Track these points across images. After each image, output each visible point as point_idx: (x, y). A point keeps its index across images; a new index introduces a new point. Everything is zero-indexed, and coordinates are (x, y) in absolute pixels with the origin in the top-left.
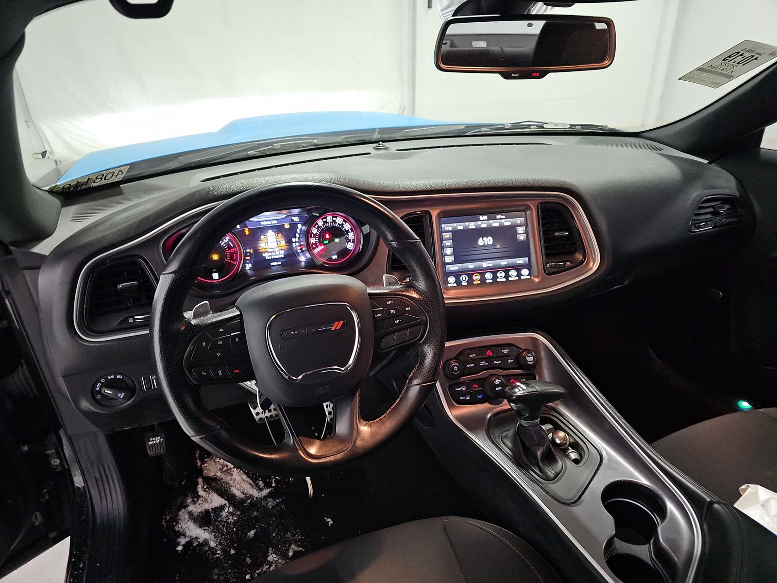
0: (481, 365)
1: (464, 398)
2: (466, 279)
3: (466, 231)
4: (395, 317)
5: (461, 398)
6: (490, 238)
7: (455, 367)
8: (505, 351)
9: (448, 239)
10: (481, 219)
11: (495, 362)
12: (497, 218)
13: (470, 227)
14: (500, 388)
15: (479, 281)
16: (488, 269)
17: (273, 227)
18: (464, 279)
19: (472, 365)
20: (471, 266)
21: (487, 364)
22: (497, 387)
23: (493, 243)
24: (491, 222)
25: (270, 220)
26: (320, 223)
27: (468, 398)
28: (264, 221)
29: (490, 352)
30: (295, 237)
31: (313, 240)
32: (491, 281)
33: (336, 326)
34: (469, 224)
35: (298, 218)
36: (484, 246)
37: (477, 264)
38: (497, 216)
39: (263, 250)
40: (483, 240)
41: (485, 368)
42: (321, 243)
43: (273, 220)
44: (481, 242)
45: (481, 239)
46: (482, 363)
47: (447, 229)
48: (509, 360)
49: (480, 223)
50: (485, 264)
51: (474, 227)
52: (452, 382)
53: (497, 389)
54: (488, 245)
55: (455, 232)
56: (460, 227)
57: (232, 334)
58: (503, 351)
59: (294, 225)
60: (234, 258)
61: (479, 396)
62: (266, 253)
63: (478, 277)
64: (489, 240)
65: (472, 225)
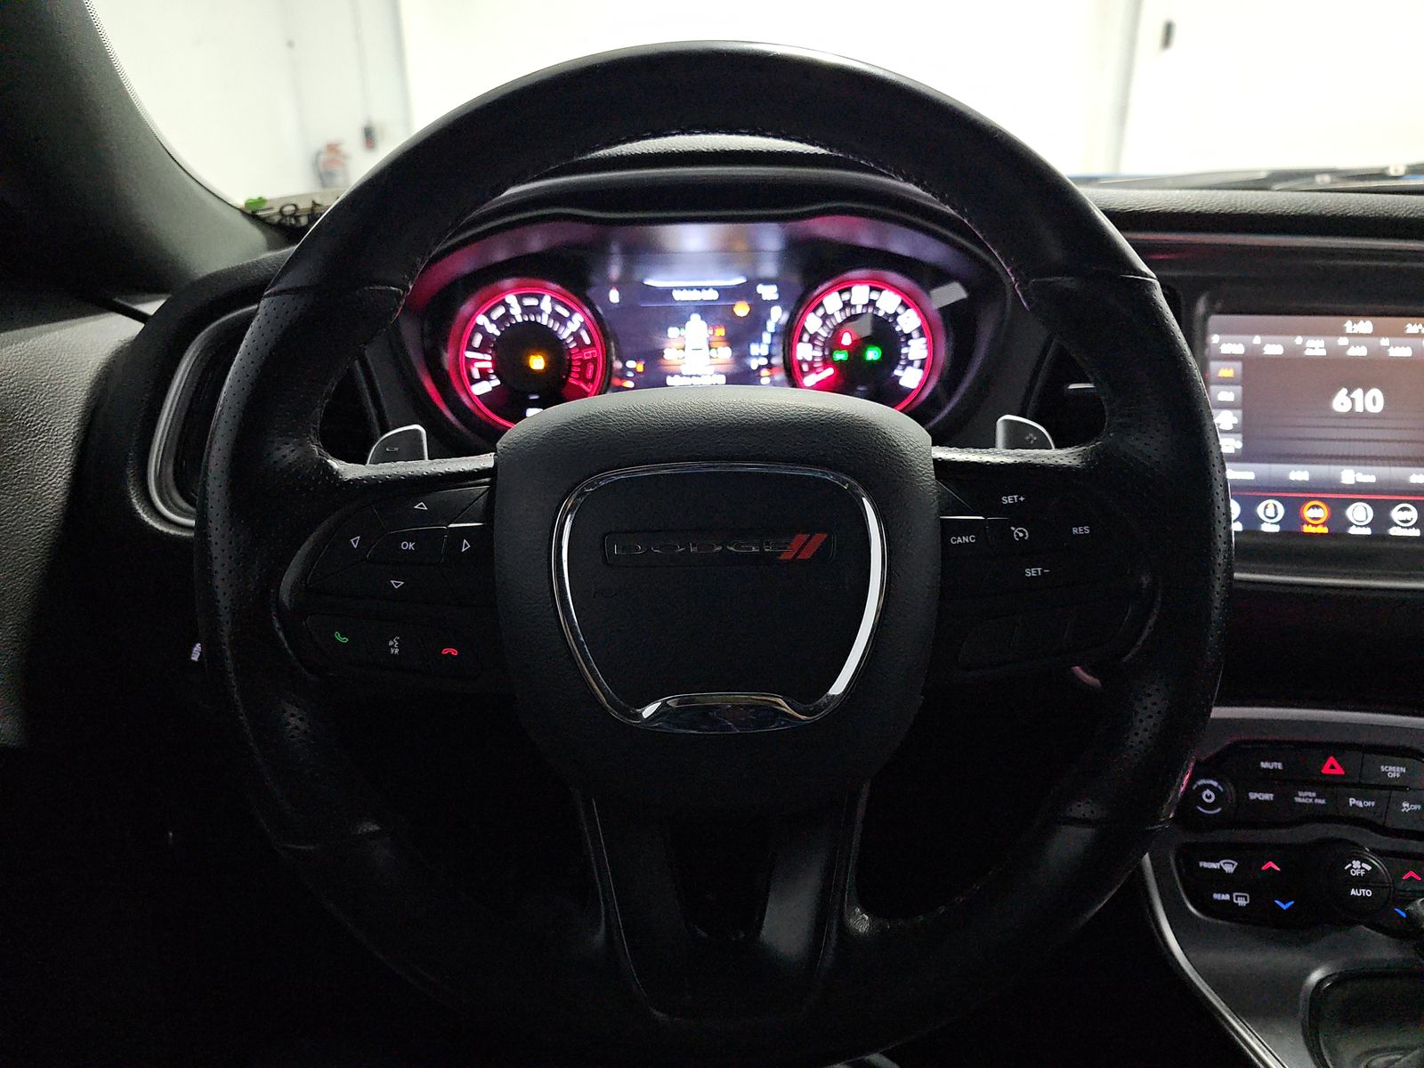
0: (1298, 800)
1: (1227, 897)
2: (1276, 514)
3: (1293, 363)
4: (1028, 553)
5: (1216, 896)
6: (1376, 393)
7: (1208, 792)
8: (1394, 772)
9: (1225, 382)
10: (1349, 330)
11: (1352, 801)
12: (1408, 331)
13: (1308, 353)
14: (1368, 893)
15: (1324, 524)
16: (1359, 492)
17: (705, 310)
18: (1271, 512)
19: (1268, 797)
20: (1299, 474)
21: (1323, 802)
22: (1357, 888)
23: (1384, 409)
24: (1385, 342)
25: (700, 289)
26: (833, 302)
27: (1242, 902)
28: (681, 288)
29: (1336, 765)
30: (759, 340)
31: (804, 351)
32: (1368, 531)
33: (801, 547)
34: (1304, 343)
35: (774, 288)
36: (1352, 415)
37: (1323, 471)
38: (1409, 326)
39: (671, 369)
40: (1348, 395)
41: (1313, 815)
42: (827, 362)
43: (707, 288)
44: (1340, 402)
45: (1344, 391)
46: (1304, 797)
47: (1227, 349)
48: (1405, 805)
49: (1343, 341)
50: (1349, 476)
51: (1323, 353)
52: (1189, 838)
53: (1353, 892)
54: (1365, 415)
55: (1253, 364)
56: (1274, 349)
57: (451, 526)
58: (1383, 768)
59: (760, 310)
60: (589, 375)
61: (1284, 904)
62: (677, 377)
63: (1322, 513)
64: (1371, 401)
65: (1316, 347)
